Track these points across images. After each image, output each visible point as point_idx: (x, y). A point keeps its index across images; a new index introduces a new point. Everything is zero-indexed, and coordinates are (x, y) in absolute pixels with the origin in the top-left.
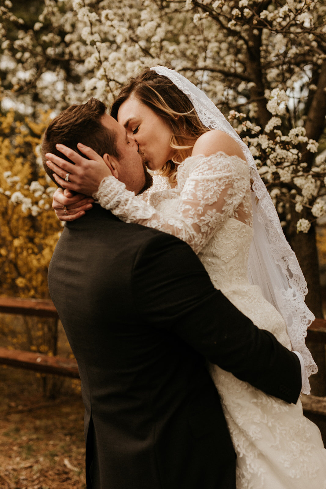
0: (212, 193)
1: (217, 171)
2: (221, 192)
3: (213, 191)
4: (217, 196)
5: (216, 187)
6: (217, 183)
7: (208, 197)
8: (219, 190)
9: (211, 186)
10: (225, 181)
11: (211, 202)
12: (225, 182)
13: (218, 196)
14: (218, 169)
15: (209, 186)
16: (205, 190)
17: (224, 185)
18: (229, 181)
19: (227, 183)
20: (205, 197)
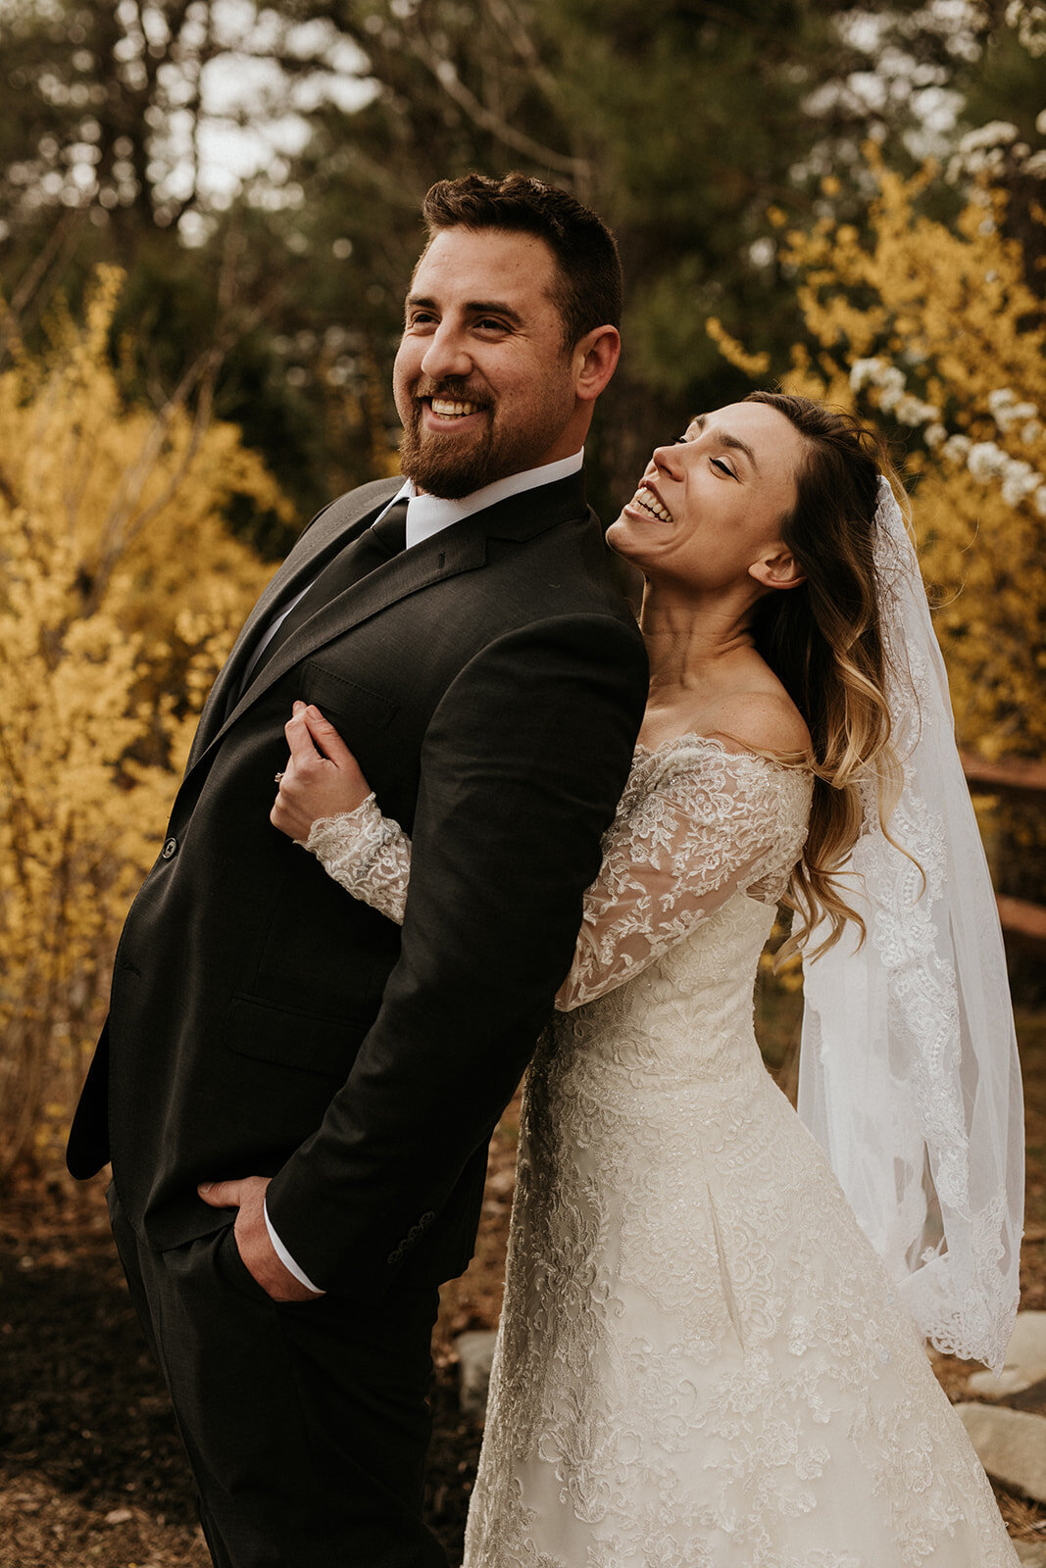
0: (713, 868)
1: (744, 801)
2: (739, 868)
3: (717, 864)
4: (723, 876)
5: (726, 851)
6: (733, 843)
7: (700, 875)
8: (733, 861)
9: (718, 847)
10: (754, 839)
11: (702, 888)
12: (756, 842)
13: (726, 877)
14: (749, 796)
15: (711, 846)
16: (697, 855)
17: (751, 850)
18: (766, 840)
19: (759, 846)
20: (692, 874)
